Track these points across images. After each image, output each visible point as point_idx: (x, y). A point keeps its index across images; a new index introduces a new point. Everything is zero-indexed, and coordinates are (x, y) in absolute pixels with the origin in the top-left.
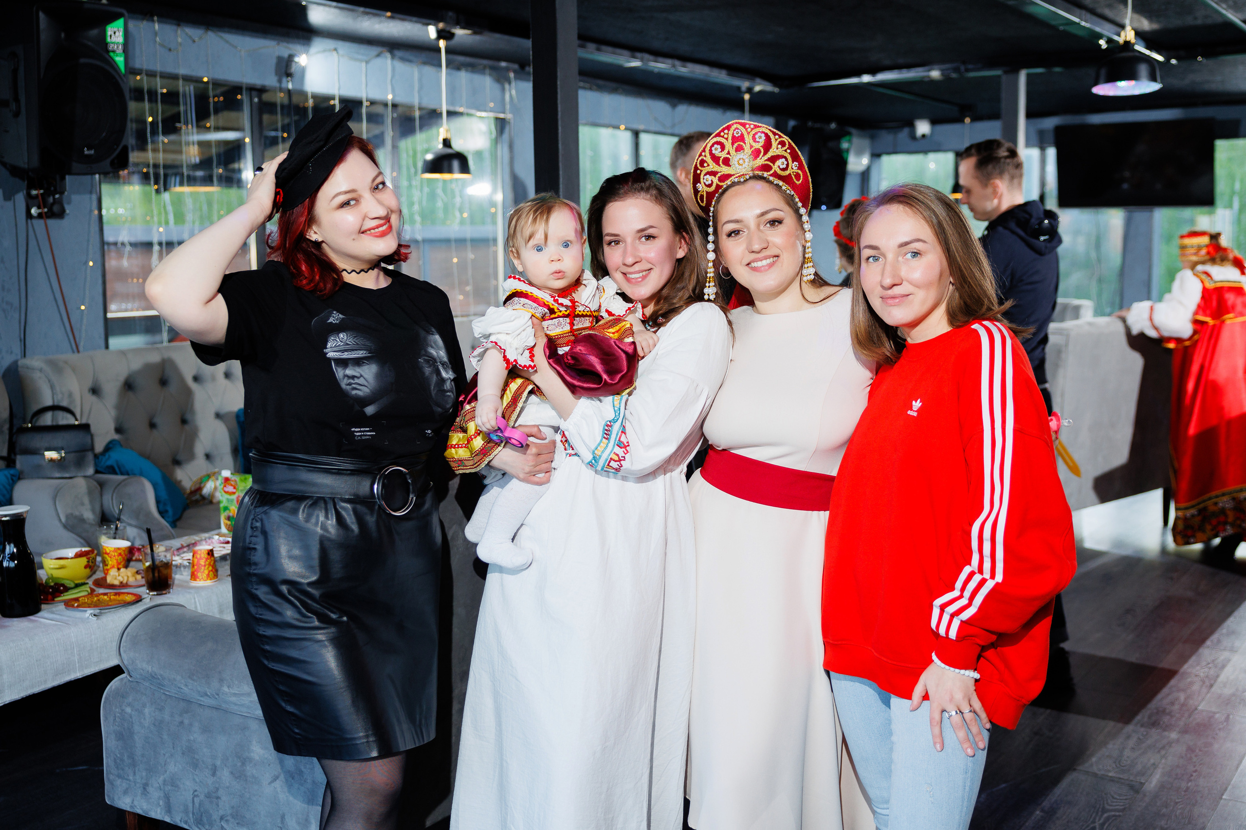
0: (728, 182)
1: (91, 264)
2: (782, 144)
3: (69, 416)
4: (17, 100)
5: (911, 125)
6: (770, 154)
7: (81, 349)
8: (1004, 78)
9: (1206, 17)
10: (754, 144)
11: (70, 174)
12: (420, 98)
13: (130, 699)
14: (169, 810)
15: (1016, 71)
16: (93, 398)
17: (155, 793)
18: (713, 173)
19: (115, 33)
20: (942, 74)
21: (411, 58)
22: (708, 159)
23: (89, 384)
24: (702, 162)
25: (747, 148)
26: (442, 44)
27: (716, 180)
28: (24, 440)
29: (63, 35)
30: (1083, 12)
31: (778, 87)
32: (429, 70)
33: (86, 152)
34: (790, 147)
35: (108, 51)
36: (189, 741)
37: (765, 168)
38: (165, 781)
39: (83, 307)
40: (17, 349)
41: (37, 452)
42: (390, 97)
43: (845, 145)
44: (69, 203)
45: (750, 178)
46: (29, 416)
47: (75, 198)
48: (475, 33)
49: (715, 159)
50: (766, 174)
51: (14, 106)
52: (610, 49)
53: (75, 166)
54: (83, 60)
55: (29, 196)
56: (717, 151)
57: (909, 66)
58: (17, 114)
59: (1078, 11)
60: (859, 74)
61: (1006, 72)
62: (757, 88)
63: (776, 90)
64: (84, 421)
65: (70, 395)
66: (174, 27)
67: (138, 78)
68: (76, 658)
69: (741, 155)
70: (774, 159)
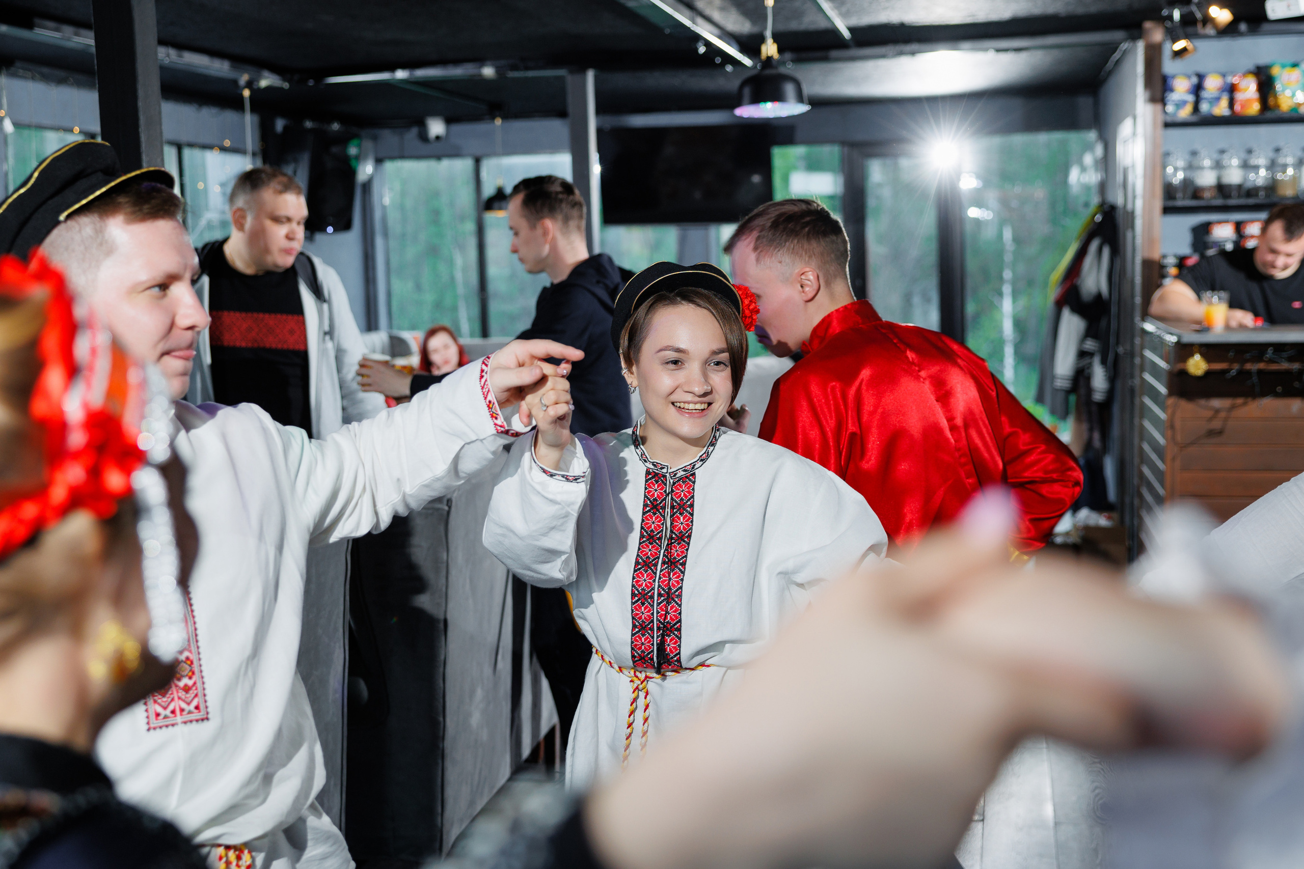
5: (422, 125)
8: (569, 79)
15: (582, 71)
20: (497, 72)
31: (289, 82)
43: (353, 151)
57: (457, 61)
60: (392, 68)
61: (571, 72)
62: (264, 83)
63: (286, 85)
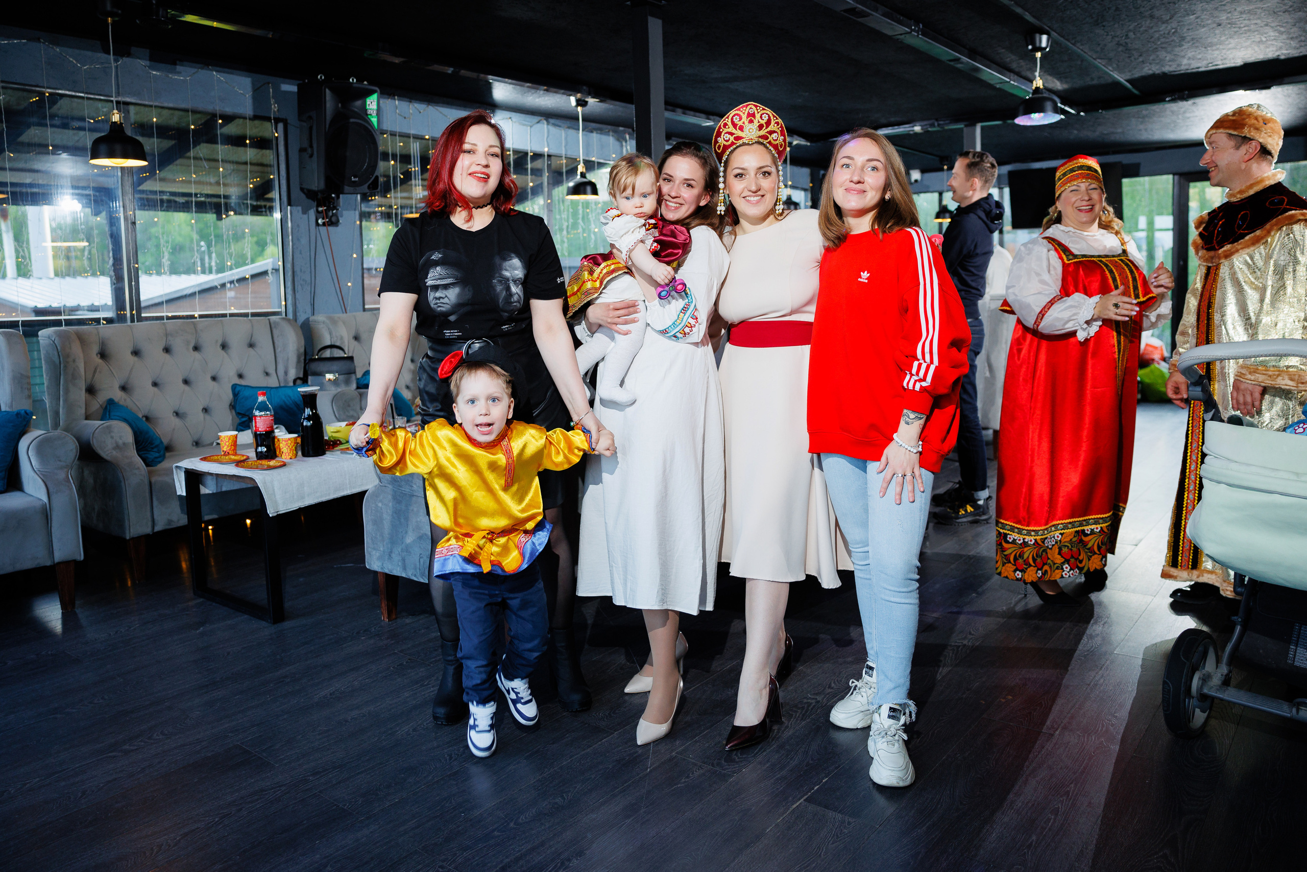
0: (740, 142)
1: (355, 256)
2: (777, 123)
3: (341, 352)
4: (311, 146)
6: (769, 129)
7: (348, 311)
8: (965, 130)
9: (1099, 78)
10: (760, 120)
11: (343, 193)
12: (566, 150)
13: (381, 497)
14: (405, 568)
15: (973, 125)
16: (356, 343)
17: (396, 558)
18: (732, 134)
19: (372, 103)
20: (922, 129)
21: (560, 124)
22: (730, 124)
23: (353, 334)
24: (725, 125)
25: (756, 122)
26: (579, 109)
27: (732, 138)
28: (314, 366)
29: (340, 105)
30: (1012, 74)
32: (571, 132)
33: (353, 179)
34: (781, 127)
35: (367, 115)
36: (417, 522)
37: (765, 137)
38: (402, 549)
39: (349, 284)
40: (309, 311)
41: (321, 374)
42: (546, 150)
44: (342, 216)
45: (756, 142)
46: (316, 351)
47: (345, 213)
48: (601, 101)
49: (735, 125)
50: (765, 142)
51: (309, 150)
52: (692, 113)
53: (347, 188)
54: (352, 120)
55: (318, 212)
56: (736, 119)
57: (899, 124)
58: (311, 156)
59: (1008, 73)
61: (967, 125)
64: (350, 355)
65: (342, 338)
66: (408, 103)
67: (385, 136)
68: (347, 481)
69: (751, 125)
70: (771, 133)
